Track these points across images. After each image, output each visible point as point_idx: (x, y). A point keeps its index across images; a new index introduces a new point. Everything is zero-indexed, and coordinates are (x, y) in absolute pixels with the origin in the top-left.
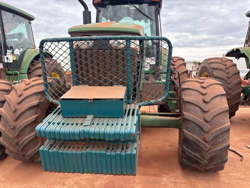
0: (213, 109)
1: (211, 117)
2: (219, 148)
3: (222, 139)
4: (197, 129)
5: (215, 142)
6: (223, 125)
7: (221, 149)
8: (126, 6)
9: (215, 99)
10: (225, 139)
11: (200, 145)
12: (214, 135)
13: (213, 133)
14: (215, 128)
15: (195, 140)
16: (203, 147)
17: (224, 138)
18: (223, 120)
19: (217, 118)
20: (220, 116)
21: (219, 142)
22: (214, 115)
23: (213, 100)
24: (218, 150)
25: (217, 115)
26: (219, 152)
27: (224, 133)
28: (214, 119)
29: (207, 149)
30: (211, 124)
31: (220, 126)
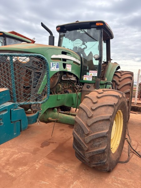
0: (96, 116)
1: (92, 122)
2: (95, 150)
3: (98, 143)
4: (80, 130)
5: (92, 145)
6: (100, 131)
7: (97, 152)
8: (78, 31)
9: (101, 108)
10: (101, 144)
11: (82, 144)
12: (92, 138)
13: (90, 136)
14: (94, 133)
15: (78, 139)
16: (83, 146)
17: (101, 142)
18: (102, 127)
19: (97, 124)
20: (100, 123)
21: (96, 145)
22: (94, 122)
23: (99, 109)
24: (94, 152)
25: (97, 122)
26: (95, 154)
27: (101, 139)
28: (94, 125)
29: (86, 149)
30: (91, 129)
31: (98, 132)
